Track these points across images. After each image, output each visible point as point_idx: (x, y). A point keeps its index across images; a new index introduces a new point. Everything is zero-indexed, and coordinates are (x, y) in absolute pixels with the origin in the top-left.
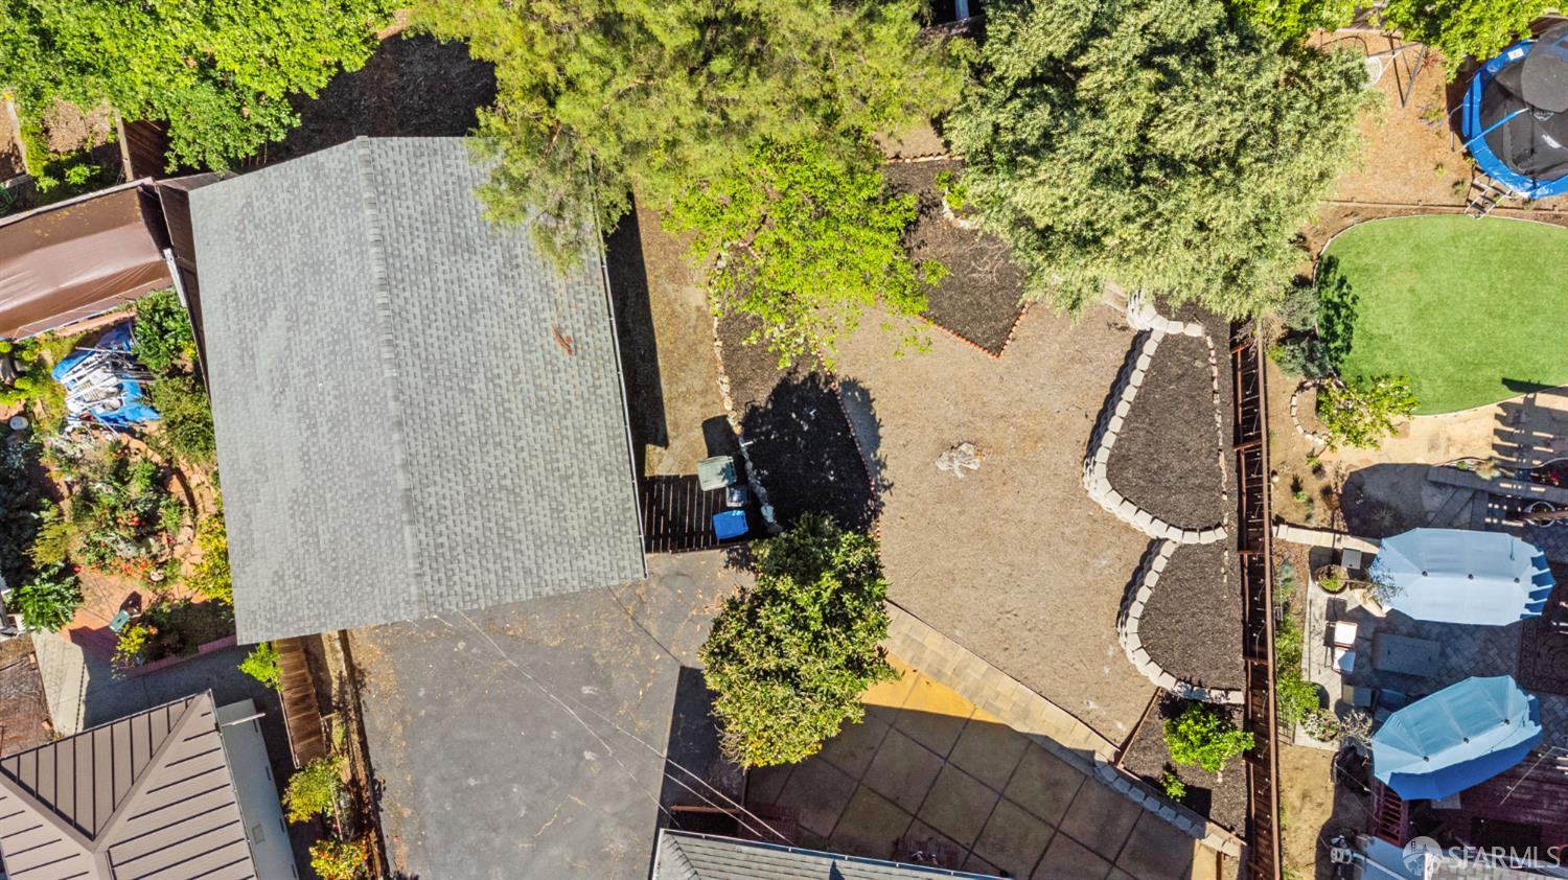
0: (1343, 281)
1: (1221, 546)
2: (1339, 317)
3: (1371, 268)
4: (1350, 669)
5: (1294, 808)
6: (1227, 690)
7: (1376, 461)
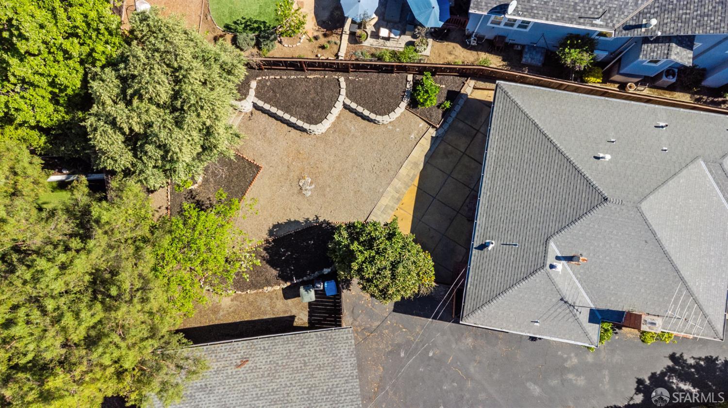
0: (235, 23)
1: (347, 80)
2: (251, 25)
3: (230, 11)
4: (399, 32)
5: (455, 58)
6: (407, 81)
7: (313, 15)
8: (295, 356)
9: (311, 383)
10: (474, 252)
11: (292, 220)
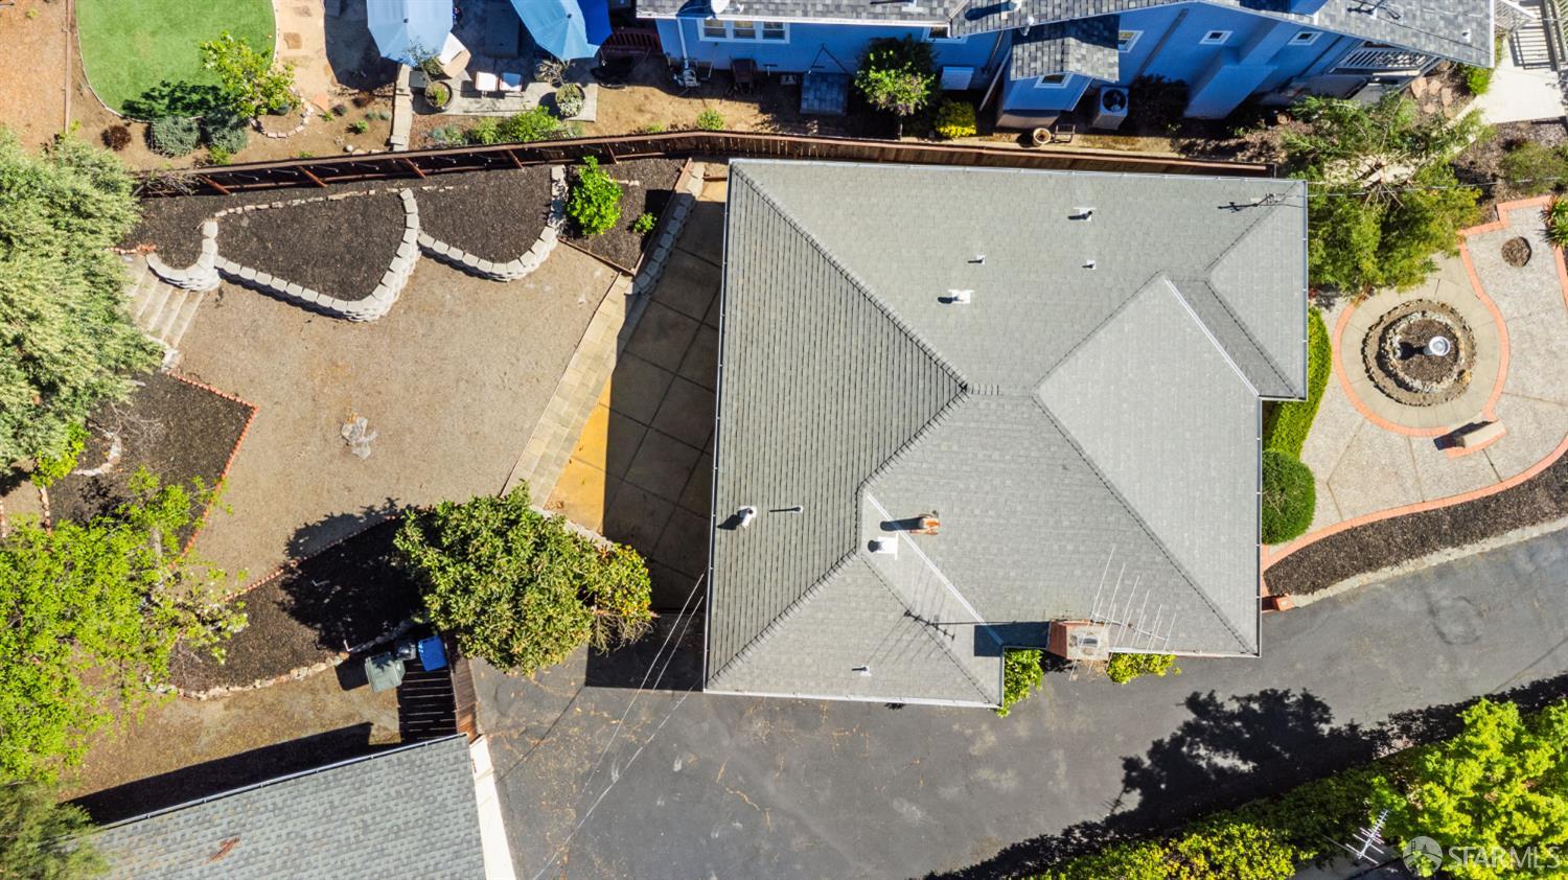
0: (147, 96)
1: (418, 194)
2: (184, 98)
3: (132, 71)
4: (518, 77)
5: (652, 119)
6: (552, 181)
7: (326, 61)
8: (343, 815)
9: (379, 869)
10: (717, 536)
11: (337, 514)
